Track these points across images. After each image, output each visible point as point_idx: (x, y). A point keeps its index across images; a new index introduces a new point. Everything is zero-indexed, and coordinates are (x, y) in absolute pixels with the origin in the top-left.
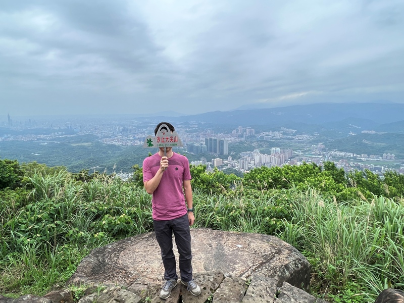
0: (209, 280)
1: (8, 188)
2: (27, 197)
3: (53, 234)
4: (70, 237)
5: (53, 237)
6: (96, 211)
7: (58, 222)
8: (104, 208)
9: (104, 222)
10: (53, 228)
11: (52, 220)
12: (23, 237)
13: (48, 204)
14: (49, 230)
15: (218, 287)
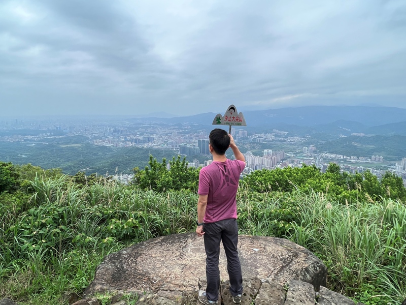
0: (247, 286)
1: (6, 191)
2: (29, 201)
3: (58, 240)
4: (77, 242)
5: (59, 242)
6: (101, 215)
7: (62, 227)
8: (109, 212)
9: (111, 227)
10: (58, 233)
11: (56, 225)
12: (27, 244)
13: (51, 209)
14: (54, 235)
15: (258, 293)
